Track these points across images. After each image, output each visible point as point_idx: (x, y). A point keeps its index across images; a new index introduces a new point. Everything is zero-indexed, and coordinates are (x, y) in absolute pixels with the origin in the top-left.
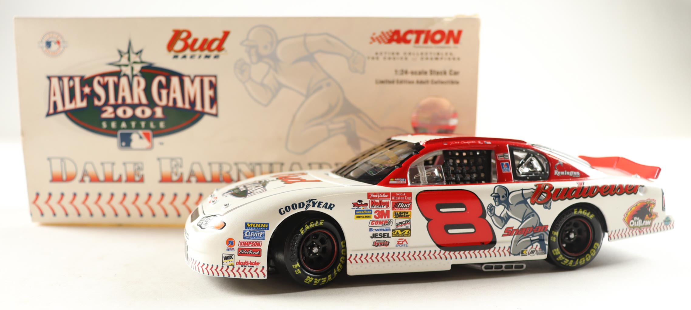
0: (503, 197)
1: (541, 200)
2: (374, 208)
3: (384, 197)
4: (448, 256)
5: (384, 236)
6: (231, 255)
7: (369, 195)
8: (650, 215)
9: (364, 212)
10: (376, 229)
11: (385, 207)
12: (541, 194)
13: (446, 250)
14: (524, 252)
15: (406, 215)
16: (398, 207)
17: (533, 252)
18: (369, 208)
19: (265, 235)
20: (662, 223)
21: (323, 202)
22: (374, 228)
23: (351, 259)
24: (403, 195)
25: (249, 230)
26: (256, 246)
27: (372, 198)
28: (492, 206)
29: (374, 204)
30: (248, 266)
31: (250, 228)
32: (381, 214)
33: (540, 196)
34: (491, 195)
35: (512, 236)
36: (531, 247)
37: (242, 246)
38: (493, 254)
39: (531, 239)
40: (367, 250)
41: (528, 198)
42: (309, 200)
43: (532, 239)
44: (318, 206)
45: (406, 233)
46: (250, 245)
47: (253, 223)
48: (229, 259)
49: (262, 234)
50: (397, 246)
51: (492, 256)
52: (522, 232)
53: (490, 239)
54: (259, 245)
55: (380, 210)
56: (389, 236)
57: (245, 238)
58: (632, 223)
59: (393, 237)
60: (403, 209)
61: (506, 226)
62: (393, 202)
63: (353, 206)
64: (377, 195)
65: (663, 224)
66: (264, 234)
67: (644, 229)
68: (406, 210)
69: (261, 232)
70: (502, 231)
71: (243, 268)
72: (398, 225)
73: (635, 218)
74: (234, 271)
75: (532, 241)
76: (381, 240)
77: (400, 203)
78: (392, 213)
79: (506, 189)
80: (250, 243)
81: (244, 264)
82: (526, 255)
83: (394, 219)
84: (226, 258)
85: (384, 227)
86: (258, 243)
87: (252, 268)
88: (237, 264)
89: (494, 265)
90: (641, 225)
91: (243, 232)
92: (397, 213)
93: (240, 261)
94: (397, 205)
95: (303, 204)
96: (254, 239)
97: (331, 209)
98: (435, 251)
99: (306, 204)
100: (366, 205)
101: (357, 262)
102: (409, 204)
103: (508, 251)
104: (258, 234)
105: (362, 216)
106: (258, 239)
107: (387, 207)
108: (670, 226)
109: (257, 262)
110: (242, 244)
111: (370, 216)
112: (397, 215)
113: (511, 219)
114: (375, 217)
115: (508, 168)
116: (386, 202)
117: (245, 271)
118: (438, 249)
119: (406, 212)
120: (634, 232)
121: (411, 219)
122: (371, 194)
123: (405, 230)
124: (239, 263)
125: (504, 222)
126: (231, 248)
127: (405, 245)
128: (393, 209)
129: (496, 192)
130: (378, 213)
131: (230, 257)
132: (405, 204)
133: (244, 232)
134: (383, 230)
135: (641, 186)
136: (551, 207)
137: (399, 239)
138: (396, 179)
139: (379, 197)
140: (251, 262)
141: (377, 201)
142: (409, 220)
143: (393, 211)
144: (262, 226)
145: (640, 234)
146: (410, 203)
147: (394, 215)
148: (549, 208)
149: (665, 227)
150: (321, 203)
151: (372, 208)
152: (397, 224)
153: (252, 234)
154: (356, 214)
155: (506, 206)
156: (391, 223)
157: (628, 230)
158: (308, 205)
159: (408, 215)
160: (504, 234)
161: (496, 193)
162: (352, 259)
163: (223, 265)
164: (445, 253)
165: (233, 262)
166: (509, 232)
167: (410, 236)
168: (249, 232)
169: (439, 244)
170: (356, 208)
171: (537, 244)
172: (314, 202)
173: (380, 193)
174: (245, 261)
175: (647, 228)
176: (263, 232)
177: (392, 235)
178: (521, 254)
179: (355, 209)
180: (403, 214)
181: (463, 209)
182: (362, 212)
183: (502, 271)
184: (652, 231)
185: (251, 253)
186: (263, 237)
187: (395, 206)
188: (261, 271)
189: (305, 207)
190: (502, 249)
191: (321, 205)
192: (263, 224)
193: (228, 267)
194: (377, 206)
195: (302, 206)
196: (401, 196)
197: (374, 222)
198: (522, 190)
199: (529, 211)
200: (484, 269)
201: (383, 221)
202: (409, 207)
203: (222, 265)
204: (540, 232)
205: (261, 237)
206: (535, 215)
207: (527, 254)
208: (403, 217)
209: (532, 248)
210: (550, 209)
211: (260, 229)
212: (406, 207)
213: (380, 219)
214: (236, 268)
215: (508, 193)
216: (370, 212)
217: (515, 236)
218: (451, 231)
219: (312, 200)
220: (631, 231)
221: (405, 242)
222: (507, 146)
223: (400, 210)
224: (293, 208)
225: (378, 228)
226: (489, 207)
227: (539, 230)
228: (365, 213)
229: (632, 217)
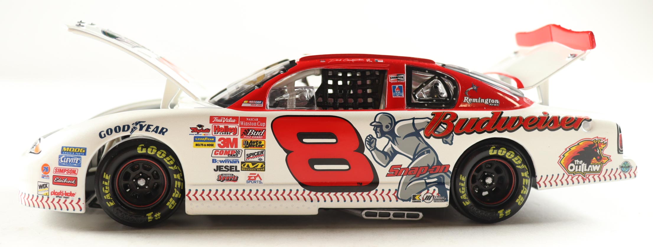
0: (387, 127)
1: (439, 132)
2: (218, 134)
3: (231, 121)
4: (314, 198)
5: (231, 169)
6: (46, 184)
7: (212, 119)
8: (598, 158)
9: (205, 139)
10: (220, 161)
11: (232, 134)
12: (440, 125)
13: (311, 191)
14: (417, 198)
15: (259, 145)
16: (248, 134)
17: (428, 198)
18: (211, 134)
19: (82, 161)
20: (617, 169)
21: (152, 126)
22: (218, 159)
23: (189, 195)
24: (255, 120)
25: (65, 155)
26: (72, 174)
27: (216, 122)
28: (373, 138)
29: (217, 129)
30: (63, 197)
31: (66, 153)
32: (226, 142)
33: (439, 126)
34: (371, 124)
35: (400, 177)
36: (426, 191)
37: (57, 173)
38: (374, 198)
39: (426, 182)
40: (210, 185)
41: (421, 130)
42: (136, 123)
43: (428, 181)
44: (147, 130)
45: (259, 167)
46: (65, 173)
47: (70, 147)
48: (44, 188)
49: (79, 160)
50: (248, 182)
51: (373, 200)
52: (414, 172)
53: (370, 179)
54: (75, 173)
55: (226, 137)
56: (238, 170)
57: (60, 164)
58: (572, 168)
59: (243, 170)
60: (255, 137)
61: (392, 164)
62: (241, 128)
63: (192, 132)
64: (222, 119)
65: (619, 171)
66: (80, 160)
67: (589, 175)
68: (259, 138)
69: (77, 157)
70: (387, 170)
71: (58, 198)
72: (249, 156)
73: (577, 161)
74: (49, 202)
75: (427, 184)
76: (227, 174)
77: (251, 130)
78: (240, 141)
79: (392, 117)
80: (65, 170)
81: (59, 195)
82: (420, 202)
83: (243, 149)
84: (41, 187)
85: (231, 159)
86: (74, 170)
87: (68, 199)
88: (52, 194)
89: (378, 212)
90: (586, 170)
91: (58, 157)
92: (248, 142)
93: (54, 191)
94: (247, 132)
95: (129, 127)
96: (69, 166)
97: (163, 134)
98: (298, 190)
99: (131, 127)
100: (208, 130)
101: (197, 199)
102: (262, 131)
103: (394, 194)
104: (74, 160)
105: (203, 144)
106: (74, 166)
107: (235, 134)
108: (629, 173)
109: (72, 193)
110: (57, 170)
111: (213, 144)
112: (247, 145)
113: (398, 155)
114: (219, 145)
115: (401, 92)
116: (233, 128)
117: (60, 203)
118: (301, 189)
119: (259, 141)
120: (574, 179)
121: (265, 150)
122: (214, 118)
123: (258, 162)
124: (54, 193)
125: (388, 159)
126: (46, 175)
127: (258, 181)
128: (242, 136)
129: (377, 120)
130: (222, 141)
131: (45, 186)
132: (257, 131)
133: (60, 156)
134: (229, 162)
135: (585, 120)
136: (453, 142)
137: (251, 174)
138: (250, 102)
139: (224, 122)
140: (66, 192)
141: (222, 126)
142: (263, 151)
143: (242, 139)
144: (78, 151)
145: (584, 182)
146: (264, 131)
147: (243, 144)
148: (450, 143)
149: (622, 174)
150: (151, 127)
151: (215, 135)
152: (247, 155)
153: (67, 160)
154: (195, 141)
155: (391, 138)
156: (239, 154)
157: (566, 176)
158: (134, 128)
159: (261, 144)
160: (389, 173)
161: (377, 122)
162: (191, 195)
163: (39, 195)
164: (310, 193)
165: (48, 192)
166: (395, 171)
167: (264, 171)
168: (65, 157)
169: (301, 181)
170: (196, 134)
171: (434, 187)
172: (142, 125)
173: (226, 117)
174: (60, 191)
175: (594, 175)
176: (80, 158)
177: (241, 169)
178: (412, 200)
179: (194, 135)
180: (255, 144)
181: (334, 141)
182: (203, 139)
183: (390, 219)
184: (602, 179)
185: (66, 182)
186: (79, 164)
187: (244, 133)
188: (77, 203)
189: (130, 130)
190: (386, 192)
191: (150, 128)
192: (80, 148)
193: (43, 197)
194: (222, 133)
195: (126, 129)
196: (252, 122)
197: (218, 151)
198: (414, 119)
199: (424, 146)
200: (364, 217)
201: (229, 151)
202: (263, 135)
203: (37, 195)
204: (438, 173)
205: (77, 164)
206: (431, 151)
207: (420, 200)
208: (255, 147)
209: (427, 193)
210: (452, 144)
211: (77, 154)
212: (259, 135)
213: (225, 148)
214: (51, 199)
215: (394, 122)
216: (213, 139)
217: (404, 177)
218: (317, 167)
219: (140, 122)
220: (570, 177)
221: (258, 177)
222: (405, 65)
223: (251, 138)
224: (116, 131)
225: (224, 159)
226: (368, 139)
227: (437, 170)
228: (206, 141)
229: (572, 160)
